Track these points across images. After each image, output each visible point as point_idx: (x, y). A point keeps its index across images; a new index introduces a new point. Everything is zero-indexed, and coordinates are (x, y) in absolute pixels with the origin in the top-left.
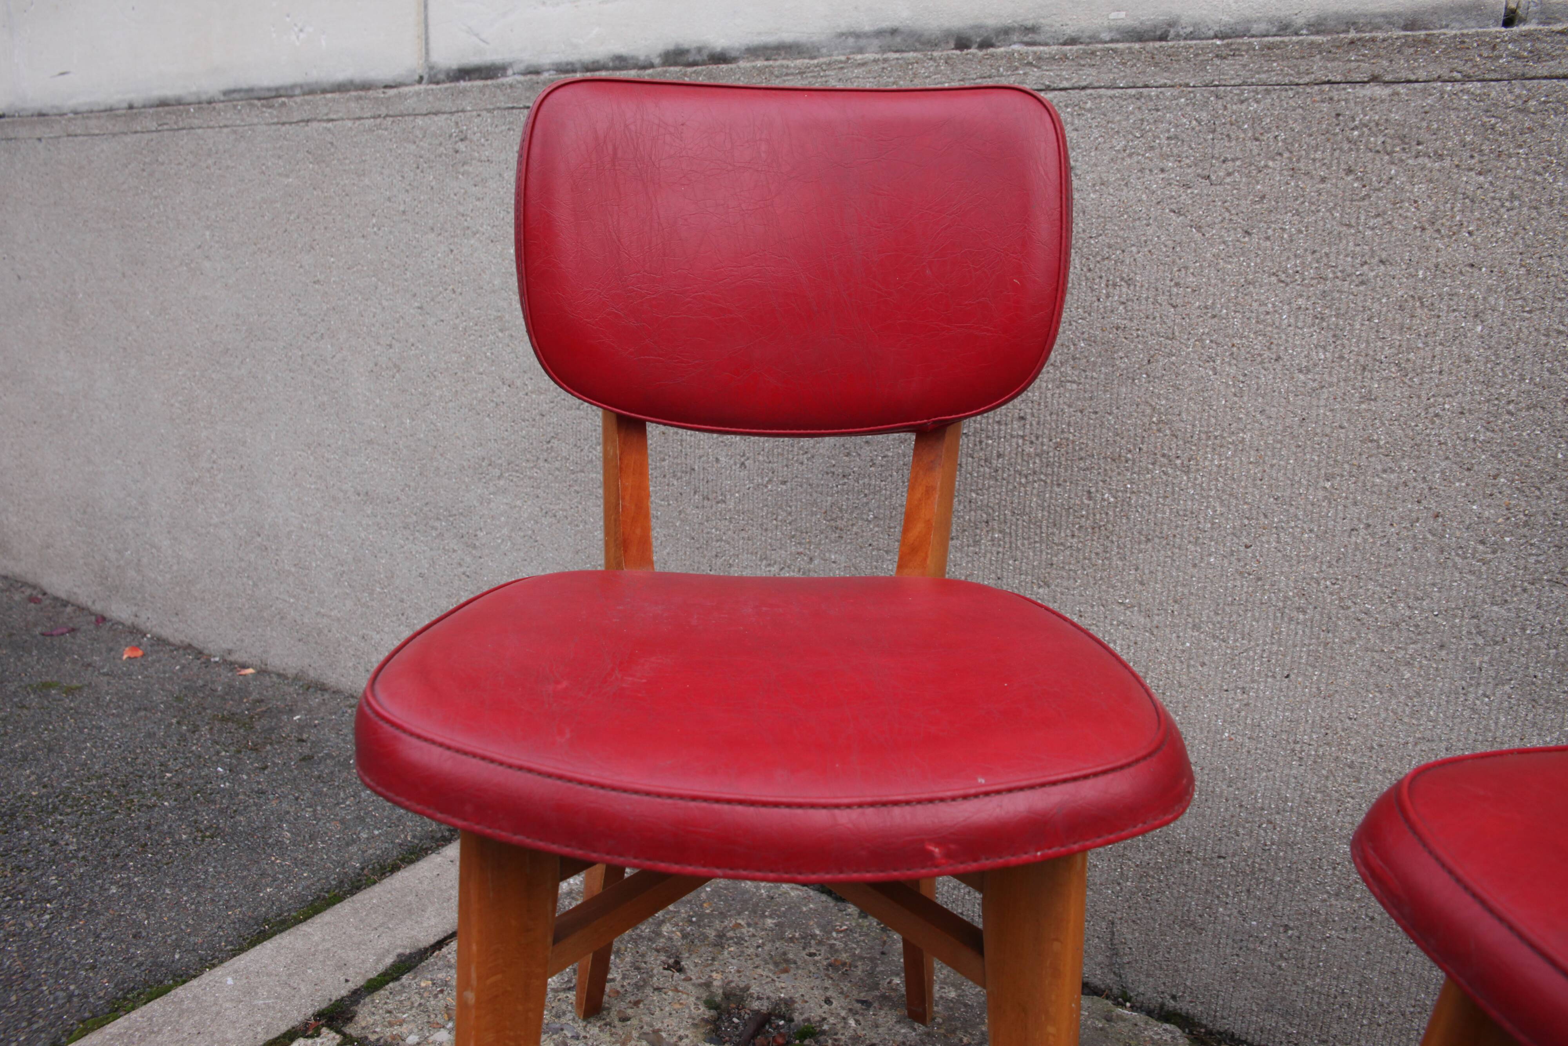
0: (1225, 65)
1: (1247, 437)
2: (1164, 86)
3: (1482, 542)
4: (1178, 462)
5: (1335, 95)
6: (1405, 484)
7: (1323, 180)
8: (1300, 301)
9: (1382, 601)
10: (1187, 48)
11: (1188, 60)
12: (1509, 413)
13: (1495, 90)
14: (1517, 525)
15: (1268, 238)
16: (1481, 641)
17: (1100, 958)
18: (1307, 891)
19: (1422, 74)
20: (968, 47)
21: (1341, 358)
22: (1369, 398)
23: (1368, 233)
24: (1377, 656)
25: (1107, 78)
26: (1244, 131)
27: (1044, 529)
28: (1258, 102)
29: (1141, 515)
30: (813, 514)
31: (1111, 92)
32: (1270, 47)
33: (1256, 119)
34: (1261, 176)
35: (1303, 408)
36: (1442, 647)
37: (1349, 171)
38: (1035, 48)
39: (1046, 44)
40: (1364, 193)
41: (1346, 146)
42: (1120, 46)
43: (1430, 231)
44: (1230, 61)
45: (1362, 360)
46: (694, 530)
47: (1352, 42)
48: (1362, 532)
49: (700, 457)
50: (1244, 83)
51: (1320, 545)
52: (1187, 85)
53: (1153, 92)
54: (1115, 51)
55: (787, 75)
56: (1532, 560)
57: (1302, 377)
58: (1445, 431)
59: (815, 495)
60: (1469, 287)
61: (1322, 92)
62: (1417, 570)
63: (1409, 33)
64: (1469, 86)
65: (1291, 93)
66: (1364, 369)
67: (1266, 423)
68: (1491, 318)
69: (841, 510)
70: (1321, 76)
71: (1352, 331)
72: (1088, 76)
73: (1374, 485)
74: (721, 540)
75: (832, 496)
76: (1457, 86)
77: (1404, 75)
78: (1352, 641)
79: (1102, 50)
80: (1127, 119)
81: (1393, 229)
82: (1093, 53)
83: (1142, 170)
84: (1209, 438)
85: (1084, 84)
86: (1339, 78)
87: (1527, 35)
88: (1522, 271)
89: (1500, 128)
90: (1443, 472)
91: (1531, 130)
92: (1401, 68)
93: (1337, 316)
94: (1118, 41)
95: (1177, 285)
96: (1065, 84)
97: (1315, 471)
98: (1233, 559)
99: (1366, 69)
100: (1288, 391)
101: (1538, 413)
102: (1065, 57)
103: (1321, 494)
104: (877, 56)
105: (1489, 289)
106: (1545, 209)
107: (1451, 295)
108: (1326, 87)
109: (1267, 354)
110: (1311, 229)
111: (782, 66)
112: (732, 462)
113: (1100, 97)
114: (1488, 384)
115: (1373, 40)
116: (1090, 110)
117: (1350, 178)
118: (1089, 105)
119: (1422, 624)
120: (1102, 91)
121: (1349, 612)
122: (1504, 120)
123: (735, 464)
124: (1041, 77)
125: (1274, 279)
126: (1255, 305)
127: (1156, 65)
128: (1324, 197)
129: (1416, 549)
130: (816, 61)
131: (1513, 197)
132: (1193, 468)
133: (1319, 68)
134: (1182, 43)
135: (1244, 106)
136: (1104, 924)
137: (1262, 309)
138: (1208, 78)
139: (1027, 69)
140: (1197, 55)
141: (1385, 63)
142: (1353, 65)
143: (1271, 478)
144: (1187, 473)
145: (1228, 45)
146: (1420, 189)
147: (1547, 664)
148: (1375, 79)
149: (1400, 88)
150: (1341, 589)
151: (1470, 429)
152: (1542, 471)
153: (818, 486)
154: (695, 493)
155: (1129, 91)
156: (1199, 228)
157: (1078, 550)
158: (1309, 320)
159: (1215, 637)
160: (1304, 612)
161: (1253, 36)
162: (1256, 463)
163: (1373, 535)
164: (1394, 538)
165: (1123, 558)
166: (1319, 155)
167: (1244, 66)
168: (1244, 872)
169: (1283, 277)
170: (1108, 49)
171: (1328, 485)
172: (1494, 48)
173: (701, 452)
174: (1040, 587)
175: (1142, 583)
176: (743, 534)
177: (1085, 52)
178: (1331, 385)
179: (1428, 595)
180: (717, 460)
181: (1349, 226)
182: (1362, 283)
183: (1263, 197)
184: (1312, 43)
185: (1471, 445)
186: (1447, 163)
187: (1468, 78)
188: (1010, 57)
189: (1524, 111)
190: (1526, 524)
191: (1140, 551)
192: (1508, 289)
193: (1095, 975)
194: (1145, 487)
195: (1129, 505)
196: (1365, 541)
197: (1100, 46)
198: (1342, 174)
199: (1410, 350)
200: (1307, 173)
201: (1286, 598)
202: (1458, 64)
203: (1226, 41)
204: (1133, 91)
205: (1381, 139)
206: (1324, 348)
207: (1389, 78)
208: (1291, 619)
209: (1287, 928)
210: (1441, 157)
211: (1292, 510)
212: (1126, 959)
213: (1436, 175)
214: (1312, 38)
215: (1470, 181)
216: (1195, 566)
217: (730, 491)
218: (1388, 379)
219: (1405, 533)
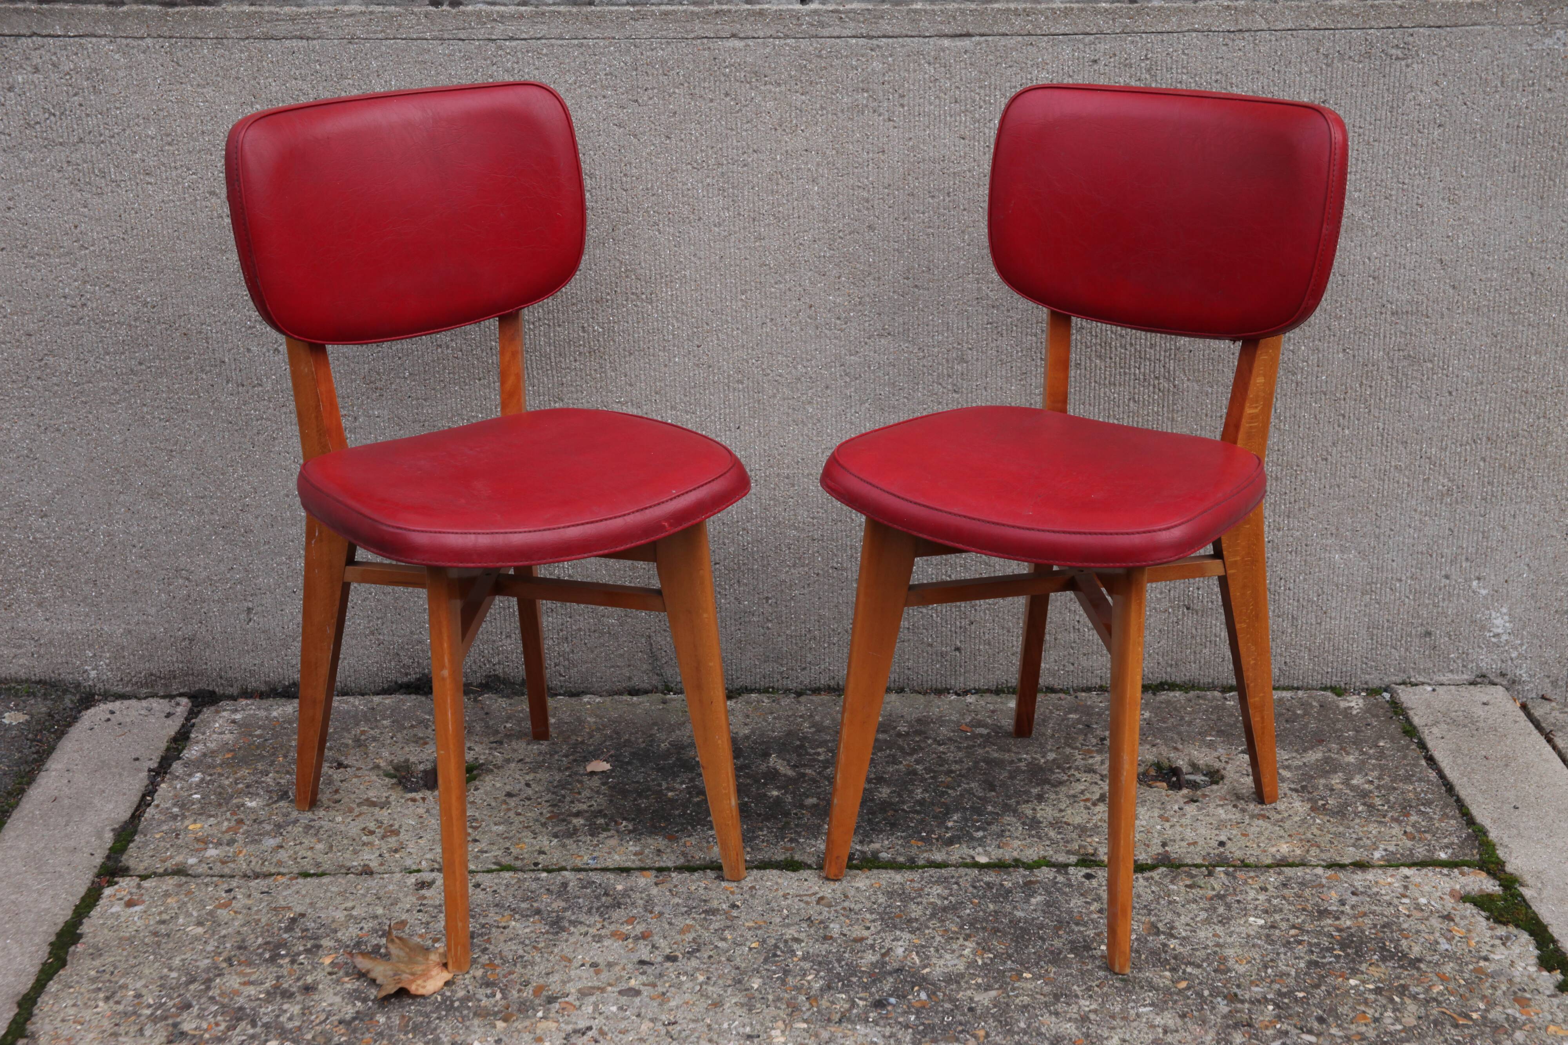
0: (638, 25)
1: (688, 273)
2: (598, 38)
3: (839, 318)
4: (644, 297)
5: (711, 45)
6: (790, 290)
7: (711, 101)
8: (708, 180)
9: (788, 366)
10: (611, 12)
11: (612, 21)
12: (841, 238)
13: (803, 43)
14: (855, 305)
15: (682, 140)
16: (848, 380)
17: (645, 666)
18: (775, 569)
19: (761, 34)
20: (442, 5)
21: (739, 214)
22: (760, 238)
23: (744, 133)
24: (791, 402)
25: (556, 32)
26: (657, 69)
27: (553, 360)
28: (663, 50)
29: (623, 338)
30: (352, 381)
31: (561, 42)
32: (666, 13)
33: (663, 62)
34: (672, 99)
35: (720, 250)
36: (827, 387)
37: (727, 95)
38: (497, 8)
39: (505, 5)
40: (738, 108)
41: (723, 79)
42: (562, 8)
43: (780, 131)
44: (641, 22)
45: (752, 214)
46: (230, 415)
47: (717, 12)
48: (769, 324)
49: (229, 350)
50: (652, 37)
51: (745, 337)
52: (614, 38)
53: (591, 42)
54: (559, 13)
55: (277, 20)
56: (867, 324)
57: (717, 229)
58: (807, 254)
59: (352, 365)
60: (807, 163)
61: (703, 44)
62: (805, 342)
63: (749, 7)
64: (788, 41)
65: (683, 45)
66: (754, 220)
67: (698, 262)
68: (822, 182)
69: (378, 374)
70: (701, 33)
71: (743, 197)
72: (541, 30)
73: (771, 293)
74: (262, 418)
75: (369, 363)
76: (782, 41)
77: (750, 34)
78: (774, 396)
79: (549, 12)
80: (574, 61)
81: (758, 130)
82: (543, 14)
83: (590, 97)
84: (662, 278)
85: (539, 36)
86: (712, 35)
87: (815, 12)
88: (834, 152)
89: (809, 67)
90: (810, 279)
91: (825, 68)
92: (748, 28)
93: (733, 188)
94: (559, 4)
95: (625, 175)
96: (524, 36)
97: (734, 290)
98: (691, 357)
99: (727, 30)
100: (709, 240)
101: (856, 236)
102: (521, 16)
103: (740, 303)
104: (363, 8)
105: (818, 164)
106: (840, 114)
107: (798, 169)
108: (705, 41)
109: (692, 217)
110: (709, 133)
111: (272, 13)
112: (264, 350)
113: (552, 45)
114: (826, 221)
115: (729, 11)
116: (546, 55)
117: (728, 99)
118: (545, 51)
119: (814, 376)
120: (553, 41)
121: (770, 377)
122: (810, 62)
123: (268, 351)
124: (505, 30)
125: (689, 167)
126: (680, 185)
127: (590, 24)
128: (713, 112)
129: (802, 330)
130: (304, 10)
131: (822, 108)
132: (654, 299)
133: (699, 28)
134: (607, 8)
135: (654, 53)
136: (643, 640)
137: (685, 187)
138: (628, 34)
139: (494, 24)
140: (618, 18)
141: (739, 26)
142: (720, 27)
143: (707, 298)
144: (651, 303)
145: (638, 11)
146: (770, 104)
147: (885, 385)
148: (734, 36)
149: (750, 42)
150: (762, 363)
151: (820, 250)
152: (863, 270)
153: (354, 357)
154: (228, 382)
155: (573, 41)
156: (635, 136)
157: (581, 370)
158: (716, 192)
159: (687, 412)
160: (742, 383)
161: (653, 4)
162: (696, 290)
163: (776, 325)
164: (789, 325)
165: (615, 370)
166: (706, 85)
167: (651, 26)
168: (734, 570)
169: (695, 165)
170: (554, 12)
171: (743, 297)
172: (798, 19)
173: (230, 345)
174: (555, 402)
175: (631, 385)
176: (284, 409)
177: (537, 13)
178: (735, 232)
179: (814, 357)
180: (249, 350)
181: (732, 129)
182: (745, 165)
183: (675, 113)
184: (692, 12)
185: (822, 260)
186: (783, 88)
187: (787, 37)
188: (478, 14)
189: (820, 57)
190: (860, 303)
191: (626, 363)
192: (828, 163)
193: (643, 681)
194: (623, 317)
195: (614, 332)
196: (772, 329)
197: (547, 9)
198: (723, 96)
199: (779, 205)
200: (701, 97)
201: (729, 376)
202: (780, 27)
203: (636, 8)
204: (576, 42)
205: (743, 74)
206: (728, 209)
207: (742, 35)
208: (734, 389)
209: (767, 598)
210: (779, 85)
211: (724, 317)
212: (664, 661)
213: (778, 96)
214: (691, 8)
215: (798, 99)
216: (666, 366)
217: (265, 375)
218: (769, 225)
219: (794, 321)
